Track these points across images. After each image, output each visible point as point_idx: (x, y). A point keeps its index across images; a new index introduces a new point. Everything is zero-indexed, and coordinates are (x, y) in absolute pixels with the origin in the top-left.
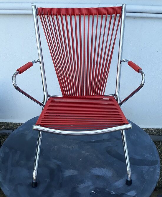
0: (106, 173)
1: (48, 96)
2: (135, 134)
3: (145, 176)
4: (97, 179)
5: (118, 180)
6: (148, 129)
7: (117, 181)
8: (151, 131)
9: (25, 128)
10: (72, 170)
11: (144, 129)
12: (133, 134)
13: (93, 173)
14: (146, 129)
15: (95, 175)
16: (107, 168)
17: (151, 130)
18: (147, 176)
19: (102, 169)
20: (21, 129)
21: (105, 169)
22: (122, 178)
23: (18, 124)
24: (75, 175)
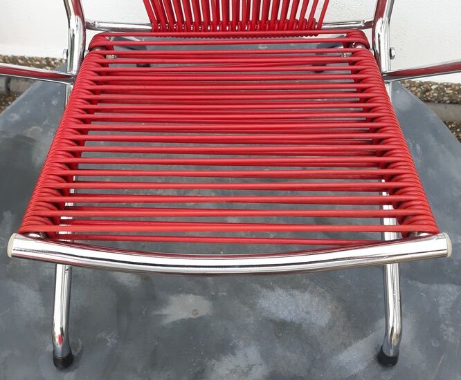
0: (308, 313)
1: (87, 26)
2: (418, 147)
3: (442, 326)
4: (279, 338)
5: (350, 344)
6: (451, 86)
7: (345, 346)
8: (457, 91)
9: (28, 112)
10: (191, 299)
11: (437, 84)
12: (411, 144)
13: (263, 309)
14: (441, 84)
15: (271, 321)
16: (311, 292)
17: (457, 88)
18: (451, 329)
19: (296, 293)
20: (16, 117)
21: (307, 296)
22: (365, 336)
23: (20, 61)
24: (201, 318)
